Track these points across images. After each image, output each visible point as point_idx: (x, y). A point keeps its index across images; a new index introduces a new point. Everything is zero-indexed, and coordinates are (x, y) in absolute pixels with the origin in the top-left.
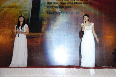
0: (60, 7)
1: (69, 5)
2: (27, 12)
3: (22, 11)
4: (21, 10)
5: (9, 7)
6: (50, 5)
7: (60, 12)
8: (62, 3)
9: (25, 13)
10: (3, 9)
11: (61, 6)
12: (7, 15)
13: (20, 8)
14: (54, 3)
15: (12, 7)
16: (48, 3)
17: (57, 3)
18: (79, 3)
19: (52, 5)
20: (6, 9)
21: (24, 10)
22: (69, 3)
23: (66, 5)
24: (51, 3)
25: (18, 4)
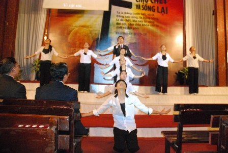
0: (128, 28)
1: (137, 27)
2: (97, 32)
3: (92, 31)
4: (91, 29)
5: (79, 26)
6: (119, 26)
7: (129, 33)
8: (131, 25)
9: (95, 32)
10: (74, 29)
11: (130, 27)
12: (78, 34)
13: (91, 28)
14: (123, 24)
15: (83, 26)
16: (117, 24)
17: (125, 24)
18: (146, 25)
19: (121, 25)
20: (76, 29)
21: (94, 30)
22: (137, 25)
23: (135, 26)
24: (120, 24)
25: (88, 24)
